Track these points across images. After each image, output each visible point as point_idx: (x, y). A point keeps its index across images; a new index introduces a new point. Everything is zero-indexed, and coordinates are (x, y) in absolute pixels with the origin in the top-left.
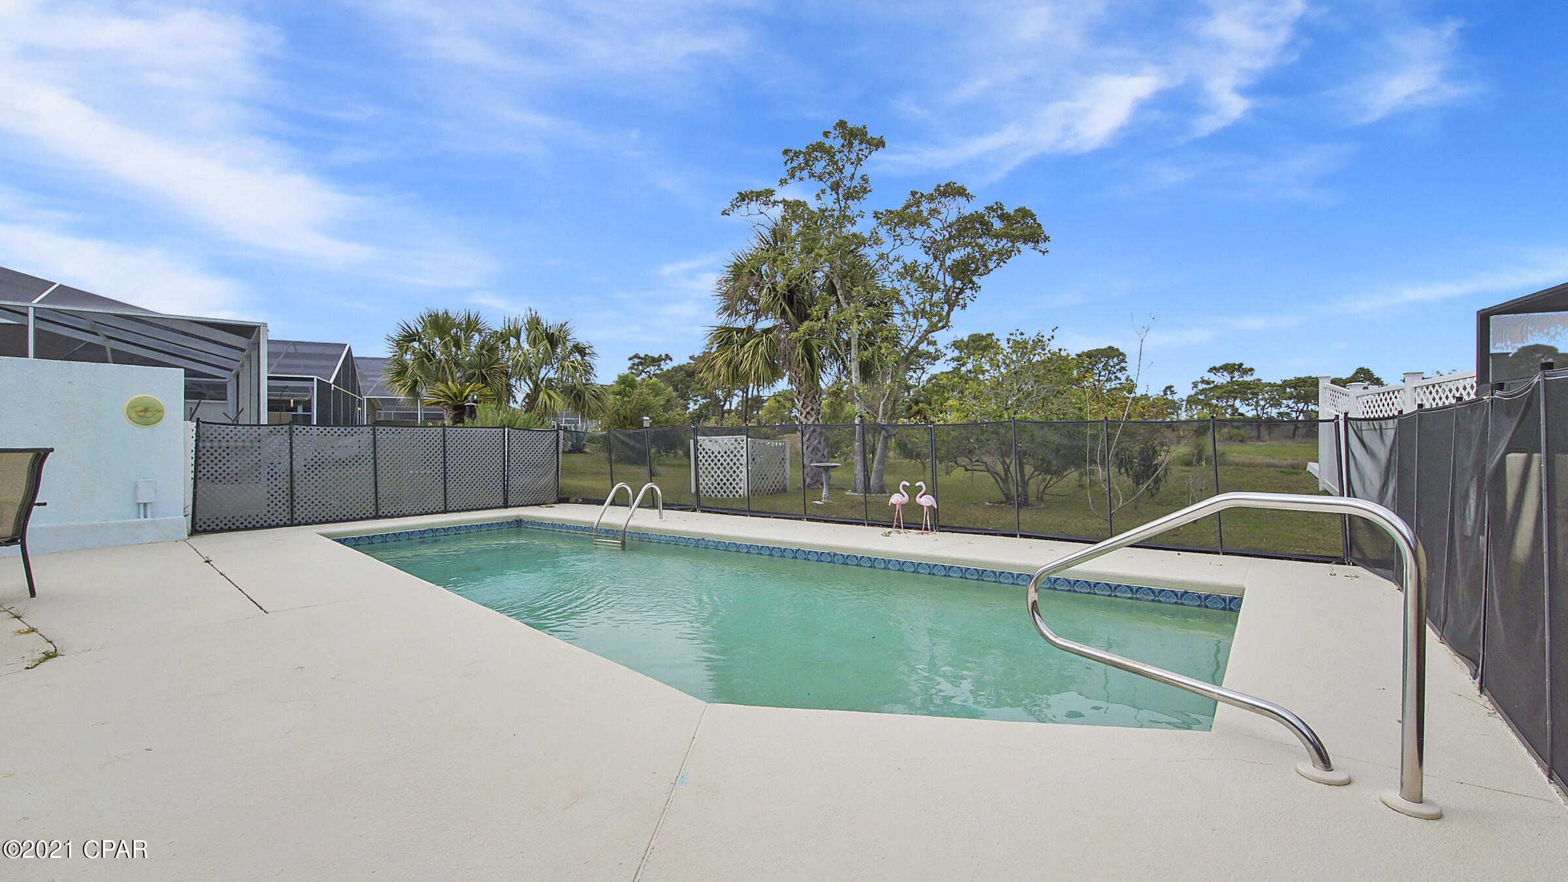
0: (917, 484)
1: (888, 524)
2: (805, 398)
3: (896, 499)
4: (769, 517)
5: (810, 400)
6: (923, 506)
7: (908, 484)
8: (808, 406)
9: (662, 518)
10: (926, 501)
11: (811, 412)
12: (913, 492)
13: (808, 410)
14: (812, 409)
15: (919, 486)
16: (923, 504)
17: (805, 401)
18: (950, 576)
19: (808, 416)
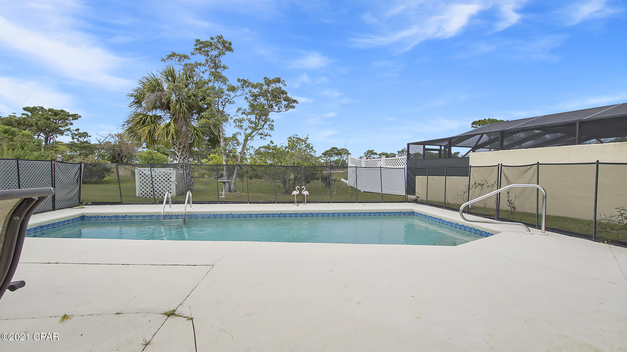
0: (302, 187)
1: (293, 202)
2: (182, 151)
3: (295, 193)
4: (229, 203)
5: (185, 152)
6: (304, 195)
7: (299, 187)
8: (184, 155)
9: (192, 207)
10: (306, 193)
11: (186, 157)
12: (301, 190)
13: (184, 156)
14: (186, 156)
15: (303, 188)
16: (305, 194)
17: (183, 152)
18: (340, 216)
19: (184, 159)
